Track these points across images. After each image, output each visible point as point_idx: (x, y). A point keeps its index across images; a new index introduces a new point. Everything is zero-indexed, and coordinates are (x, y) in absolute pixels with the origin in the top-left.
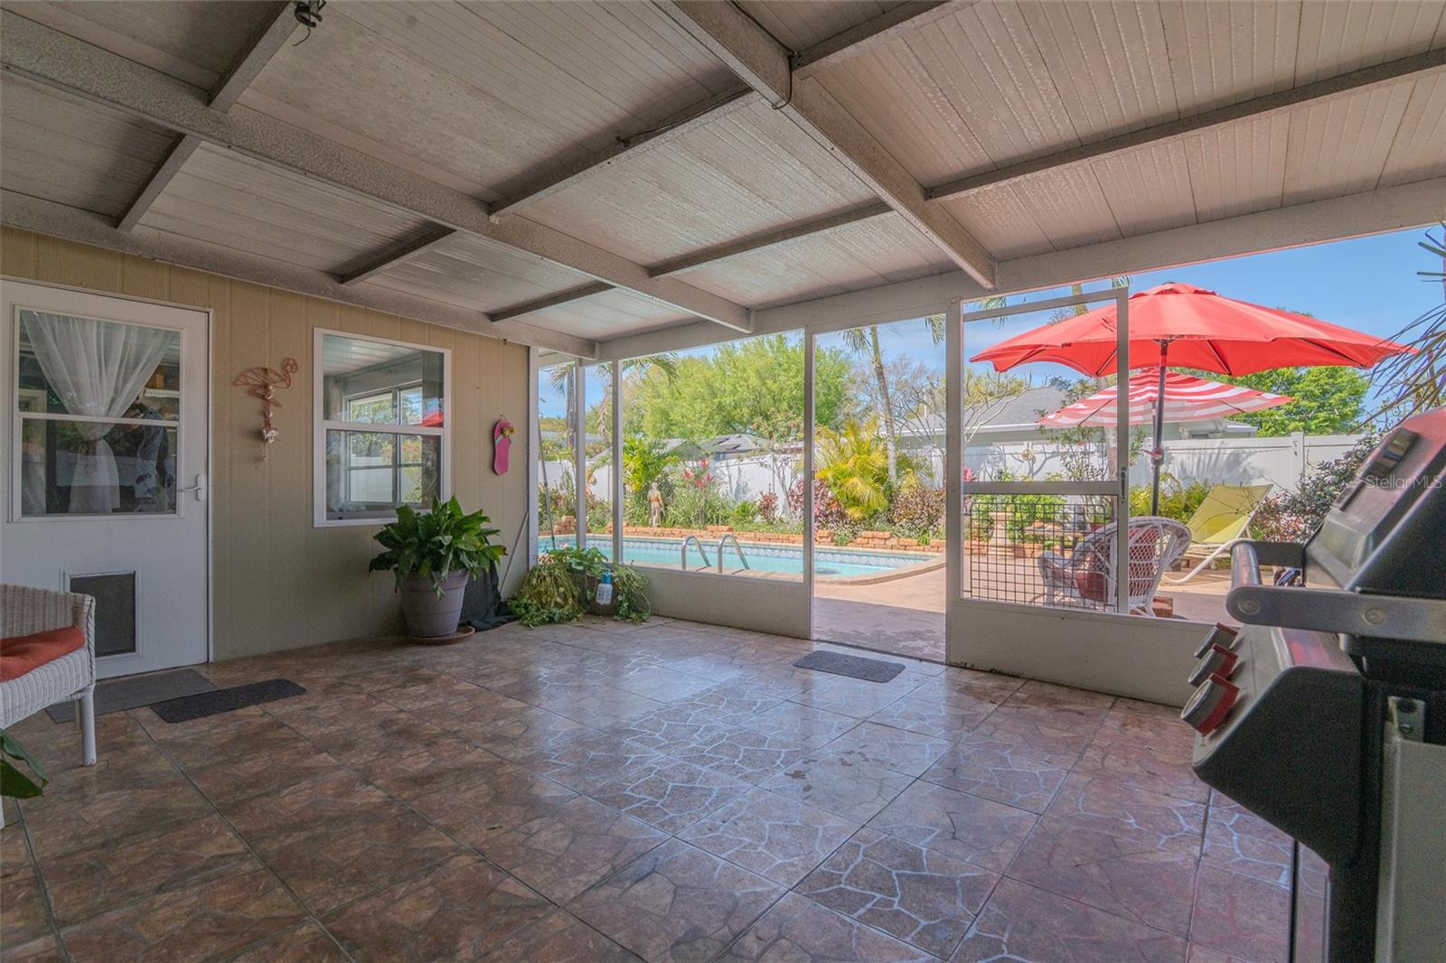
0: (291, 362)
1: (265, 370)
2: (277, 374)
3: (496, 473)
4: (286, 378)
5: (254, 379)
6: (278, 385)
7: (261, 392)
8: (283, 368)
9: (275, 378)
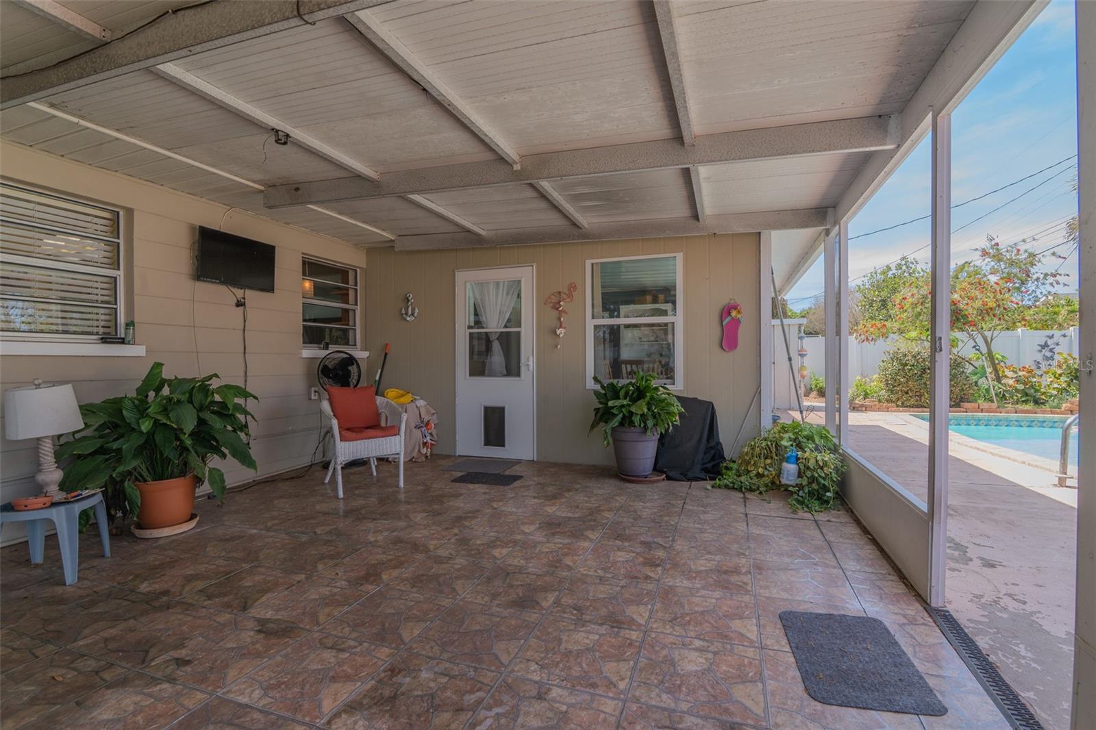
0: (573, 285)
1: (560, 292)
2: (566, 294)
3: (723, 348)
4: (570, 296)
5: (554, 299)
6: (567, 300)
7: (556, 307)
8: (569, 290)
9: (565, 296)
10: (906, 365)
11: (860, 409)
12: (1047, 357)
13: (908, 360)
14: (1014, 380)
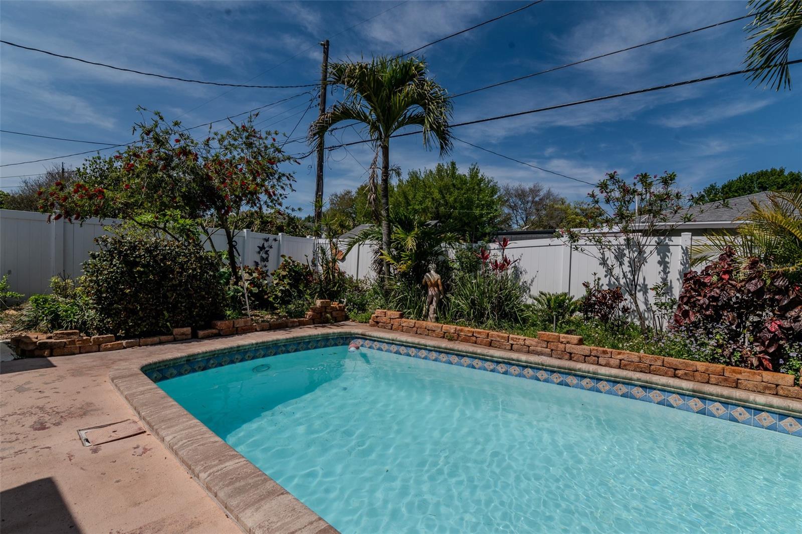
10: (136, 264)
11: (37, 353)
12: (263, 258)
13: (140, 256)
14: (249, 282)
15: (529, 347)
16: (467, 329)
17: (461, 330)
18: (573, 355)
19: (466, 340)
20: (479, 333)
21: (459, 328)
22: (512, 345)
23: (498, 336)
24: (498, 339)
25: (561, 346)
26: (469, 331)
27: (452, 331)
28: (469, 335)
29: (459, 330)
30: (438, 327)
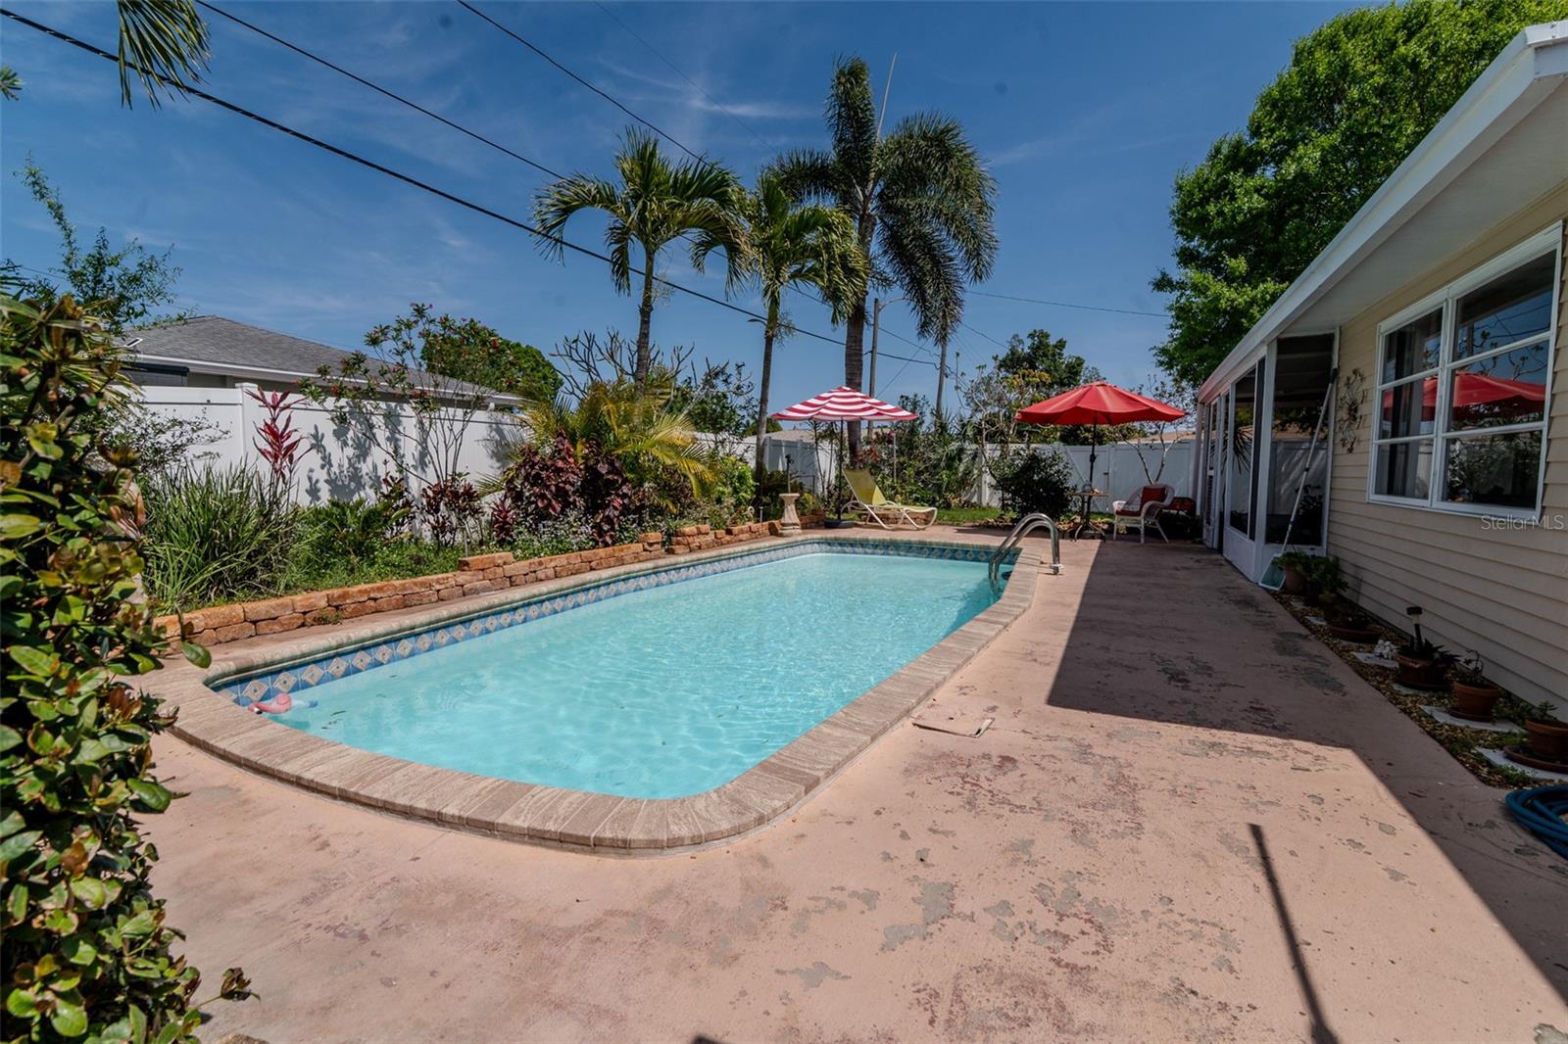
15: (462, 586)
16: (355, 589)
17: (344, 596)
18: (513, 579)
19: (360, 612)
20: (380, 589)
21: (336, 592)
22: (438, 591)
23: (415, 584)
24: (417, 590)
25: (499, 570)
26: (360, 591)
27: (323, 603)
28: (362, 599)
29: (339, 597)
30: (284, 606)
